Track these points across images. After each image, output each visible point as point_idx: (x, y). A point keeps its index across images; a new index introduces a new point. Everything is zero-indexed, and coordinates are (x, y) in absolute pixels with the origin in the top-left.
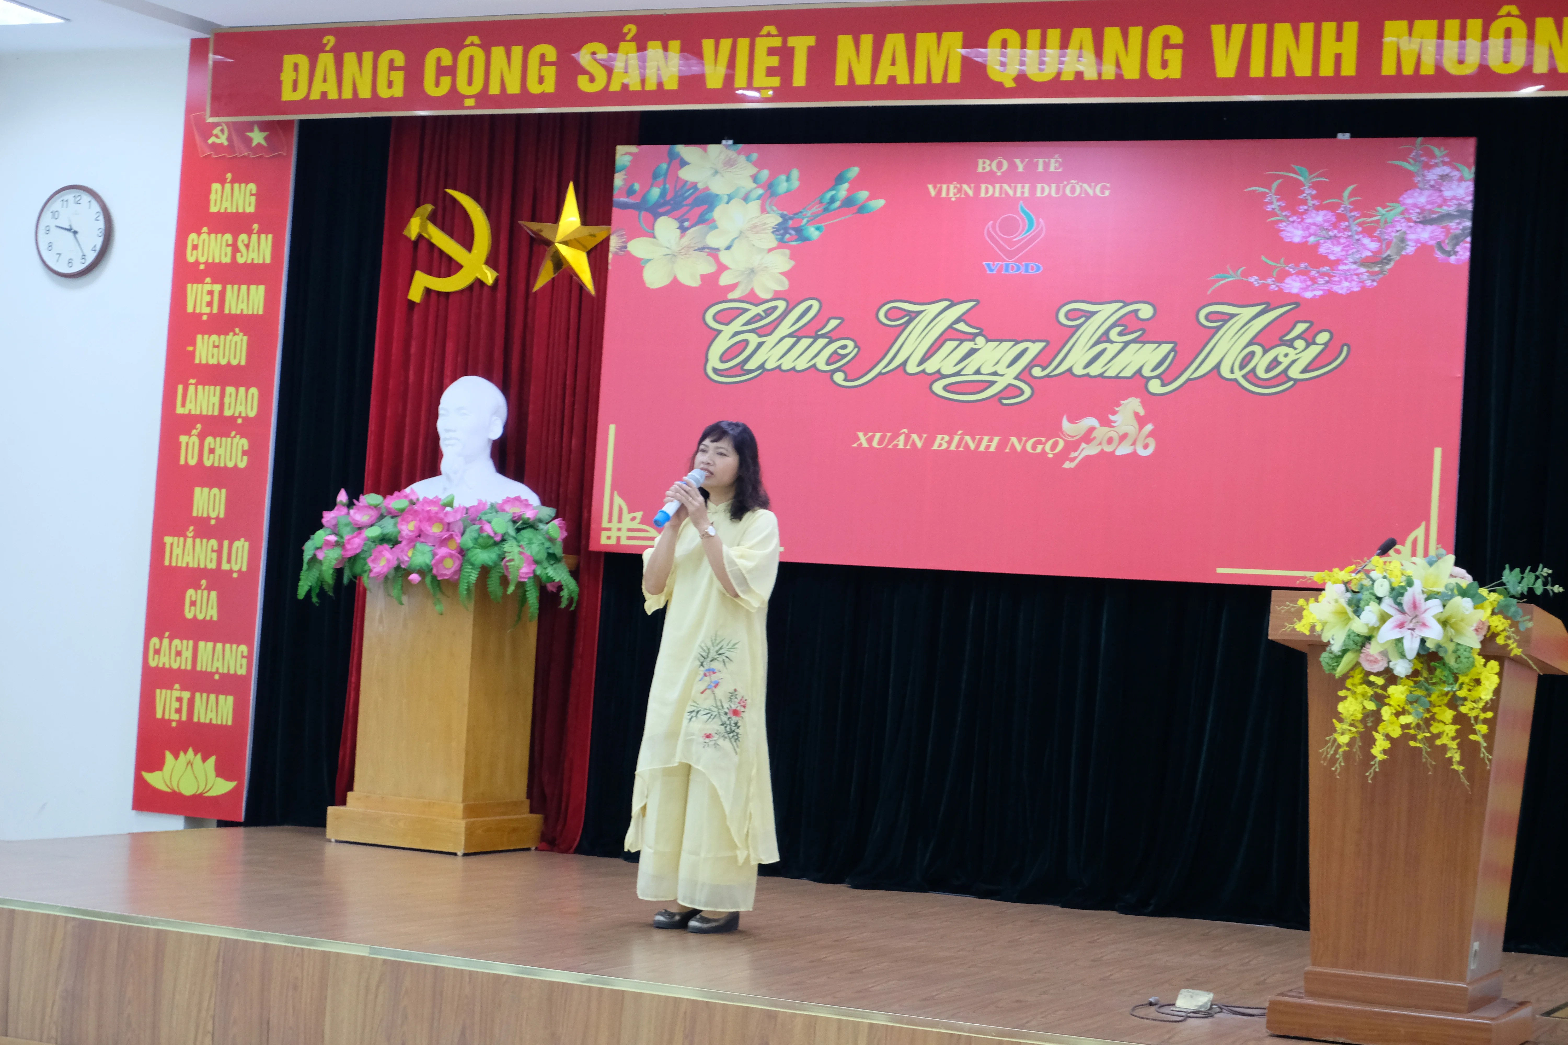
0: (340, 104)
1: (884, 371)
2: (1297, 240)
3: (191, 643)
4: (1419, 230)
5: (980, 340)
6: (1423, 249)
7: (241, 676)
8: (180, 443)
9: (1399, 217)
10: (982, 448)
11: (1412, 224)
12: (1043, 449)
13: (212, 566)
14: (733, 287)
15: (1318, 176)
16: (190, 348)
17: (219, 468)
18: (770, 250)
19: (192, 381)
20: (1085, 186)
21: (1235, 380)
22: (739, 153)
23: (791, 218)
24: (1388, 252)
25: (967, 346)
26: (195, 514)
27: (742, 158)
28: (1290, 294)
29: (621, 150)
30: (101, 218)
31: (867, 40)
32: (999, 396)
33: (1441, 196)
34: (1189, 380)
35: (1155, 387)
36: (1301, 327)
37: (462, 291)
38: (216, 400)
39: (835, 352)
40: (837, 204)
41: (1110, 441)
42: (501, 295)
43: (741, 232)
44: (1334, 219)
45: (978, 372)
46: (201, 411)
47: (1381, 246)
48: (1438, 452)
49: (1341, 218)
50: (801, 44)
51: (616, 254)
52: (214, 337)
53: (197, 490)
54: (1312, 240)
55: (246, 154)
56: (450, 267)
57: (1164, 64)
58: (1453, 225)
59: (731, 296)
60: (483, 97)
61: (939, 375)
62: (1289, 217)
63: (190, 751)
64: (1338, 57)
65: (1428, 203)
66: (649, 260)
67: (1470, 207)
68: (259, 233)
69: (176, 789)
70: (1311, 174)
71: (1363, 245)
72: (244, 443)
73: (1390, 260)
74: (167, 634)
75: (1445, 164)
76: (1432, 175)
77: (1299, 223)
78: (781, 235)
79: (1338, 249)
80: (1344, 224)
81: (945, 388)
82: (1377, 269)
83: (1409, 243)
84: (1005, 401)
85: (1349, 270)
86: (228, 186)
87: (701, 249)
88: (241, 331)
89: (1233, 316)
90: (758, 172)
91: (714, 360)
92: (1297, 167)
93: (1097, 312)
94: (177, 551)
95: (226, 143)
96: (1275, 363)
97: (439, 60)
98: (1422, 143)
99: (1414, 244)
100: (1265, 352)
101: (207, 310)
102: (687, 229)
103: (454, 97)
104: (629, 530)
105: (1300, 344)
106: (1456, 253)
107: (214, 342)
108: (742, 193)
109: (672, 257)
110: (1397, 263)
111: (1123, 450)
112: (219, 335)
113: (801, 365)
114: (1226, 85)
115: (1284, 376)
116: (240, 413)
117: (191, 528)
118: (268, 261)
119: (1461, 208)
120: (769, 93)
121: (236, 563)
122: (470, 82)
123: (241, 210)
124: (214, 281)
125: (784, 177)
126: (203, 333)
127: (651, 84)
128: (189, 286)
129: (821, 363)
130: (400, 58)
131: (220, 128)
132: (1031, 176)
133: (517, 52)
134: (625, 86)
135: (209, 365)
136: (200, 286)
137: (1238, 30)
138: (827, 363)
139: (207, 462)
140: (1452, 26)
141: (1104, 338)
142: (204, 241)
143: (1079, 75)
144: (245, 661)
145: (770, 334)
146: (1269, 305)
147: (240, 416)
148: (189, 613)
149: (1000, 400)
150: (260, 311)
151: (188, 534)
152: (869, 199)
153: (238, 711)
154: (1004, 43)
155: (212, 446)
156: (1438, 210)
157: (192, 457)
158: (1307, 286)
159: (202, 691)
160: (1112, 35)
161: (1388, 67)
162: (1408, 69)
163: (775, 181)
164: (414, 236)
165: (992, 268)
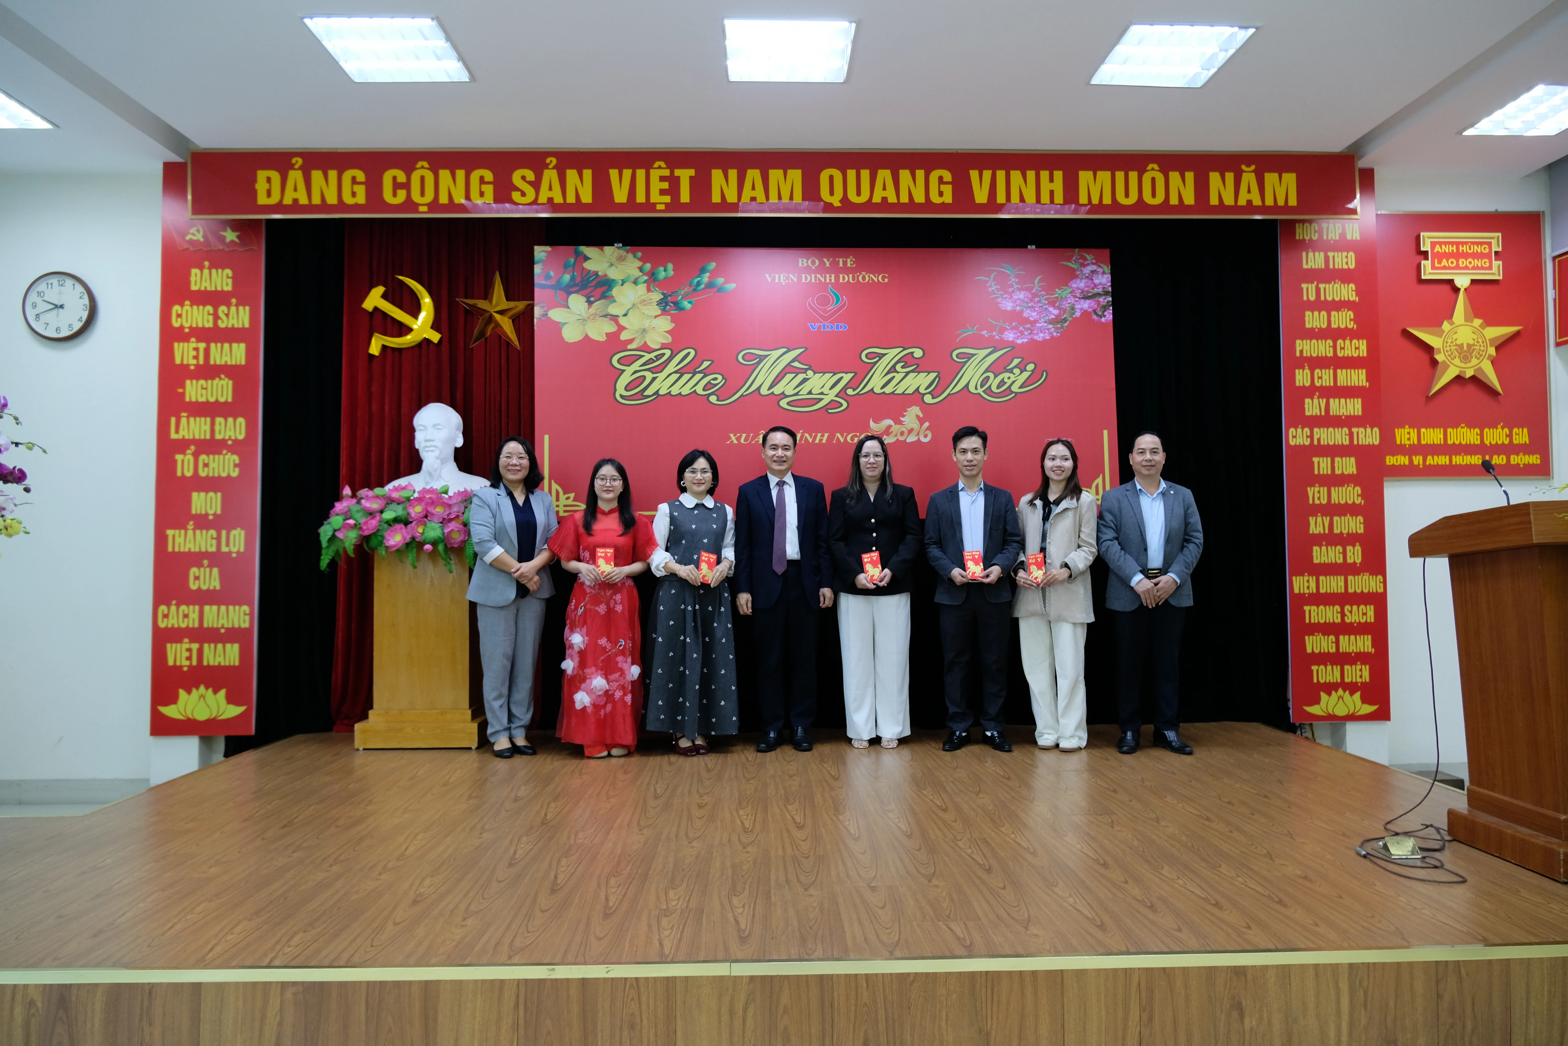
0: (310, 208)
1: (744, 394)
2: (1009, 308)
3: (197, 608)
4: (1082, 303)
5: (810, 373)
6: (1085, 313)
7: (245, 629)
8: (176, 461)
9: (1069, 295)
10: (817, 441)
11: (1077, 299)
13: (213, 549)
14: (631, 341)
15: (1019, 270)
16: (180, 390)
17: (213, 477)
18: (656, 317)
19: (184, 414)
20: (872, 276)
21: (979, 394)
22: (627, 252)
23: (669, 296)
24: (1065, 316)
25: (801, 377)
26: (193, 512)
27: (630, 256)
28: (1008, 341)
29: (537, 249)
30: (86, 296)
31: (733, 174)
32: (826, 408)
33: (1093, 283)
34: (949, 394)
35: (928, 399)
36: (1016, 361)
37: (412, 348)
38: (208, 428)
39: (709, 382)
40: (702, 286)
41: (902, 433)
42: (445, 349)
43: (634, 305)
44: (1030, 296)
45: (810, 393)
46: (194, 436)
47: (1060, 312)
48: (1105, 432)
49: (1035, 295)
50: (685, 175)
51: (539, 319)
52: (202, 382)
53: (195, 495)
54: (1018, 308)
55: (221, 248)
56: (403, 330)
57: (941, 194)
58: (1101, 299)
59: (629, 347)
60: (434, 205)
61: (783, 395)
62: (1003, 295)
63: (202, 688)
64: (1052, 193)
65: (1085, 286)
66: (566, 323)
67: (1110, 289)
68: (237, 305)
69: (191, 717)
70: (1013, 269)
71: (1050, 312)
72: (236, 458)
73: (1067, 320)
75: (1093, 264)
76: (1087, 270)
77: (1009, 298)
78: (663, 306)
79: (1034, 314)
80: (1037, 299)
81: (788, 404)
82: (1059, 326)
83: (1077, 310)
84: (830, 411)
85: (1043, 326)
86: (206, 271)
87: (605, 316)
88: (226, 376)
89: (974, 355)
90: (643, 265)
91: (620, 389)
92: (1005, 265)
93: (886, 354)
94: (179, 540)
95: (202, 240)
96: (1002, 383)
97: (395, 178)
98: (1078, 252)
99: (1080, 311)
100: (995, 377)
101: (195, 362)
102: (592, 303)
103: (410, 205)
104: (565, 506)
105: (1017, 371)
106: (1105, 316)
107: (202, 385)
108: (633, 279)
109: (584, 321)
110: (1070, 322)
111: (911, 439)
112: (206, 379)
113: (686, 391)
114: (982, 208)
115: (1009, 390)
116: (230, 437)
117: (191, 523)
118: (247, 325)
119: (1105, 290)
120: (662, 207)
121: (234, 546)
122: (423, 194)
123: (219, 289)
124: (199, 340)
125: (662, 269)
126: (191, 379)
127: (571, 199)
128: (176, 344)
129: (699, 390)
130: (361, 176)
131: (195, 228)
132: (835, 269)
133: (460, 174)
134: (550, 200)
135: (197, 402)
136: (186, 344)
137: (987, 174)
138: (704, 390)
139: (203, 473)
140: (1120, 175)
141: (893, 370)
142: (187, 311)
143: (884, 199)
144: (247, 618)
145: (661, 371)
146: (995, 348)
147: (230, 439)
148: (193, 586)
149: (827, 410)
150: (243, 363)
151: (189, 527)
152: (725, 283)
153: (244, 654)
154: (831, 178)
155: (206, 462)
156: (1092, 291)
157: (188, 470)
158: (1018, 337)
159: (209, 642)
160: (905, 175)
161: (1083, 199)
162: (1095, 201)
163: (656, 271)
164: (370, 309)
165: (814, 327)
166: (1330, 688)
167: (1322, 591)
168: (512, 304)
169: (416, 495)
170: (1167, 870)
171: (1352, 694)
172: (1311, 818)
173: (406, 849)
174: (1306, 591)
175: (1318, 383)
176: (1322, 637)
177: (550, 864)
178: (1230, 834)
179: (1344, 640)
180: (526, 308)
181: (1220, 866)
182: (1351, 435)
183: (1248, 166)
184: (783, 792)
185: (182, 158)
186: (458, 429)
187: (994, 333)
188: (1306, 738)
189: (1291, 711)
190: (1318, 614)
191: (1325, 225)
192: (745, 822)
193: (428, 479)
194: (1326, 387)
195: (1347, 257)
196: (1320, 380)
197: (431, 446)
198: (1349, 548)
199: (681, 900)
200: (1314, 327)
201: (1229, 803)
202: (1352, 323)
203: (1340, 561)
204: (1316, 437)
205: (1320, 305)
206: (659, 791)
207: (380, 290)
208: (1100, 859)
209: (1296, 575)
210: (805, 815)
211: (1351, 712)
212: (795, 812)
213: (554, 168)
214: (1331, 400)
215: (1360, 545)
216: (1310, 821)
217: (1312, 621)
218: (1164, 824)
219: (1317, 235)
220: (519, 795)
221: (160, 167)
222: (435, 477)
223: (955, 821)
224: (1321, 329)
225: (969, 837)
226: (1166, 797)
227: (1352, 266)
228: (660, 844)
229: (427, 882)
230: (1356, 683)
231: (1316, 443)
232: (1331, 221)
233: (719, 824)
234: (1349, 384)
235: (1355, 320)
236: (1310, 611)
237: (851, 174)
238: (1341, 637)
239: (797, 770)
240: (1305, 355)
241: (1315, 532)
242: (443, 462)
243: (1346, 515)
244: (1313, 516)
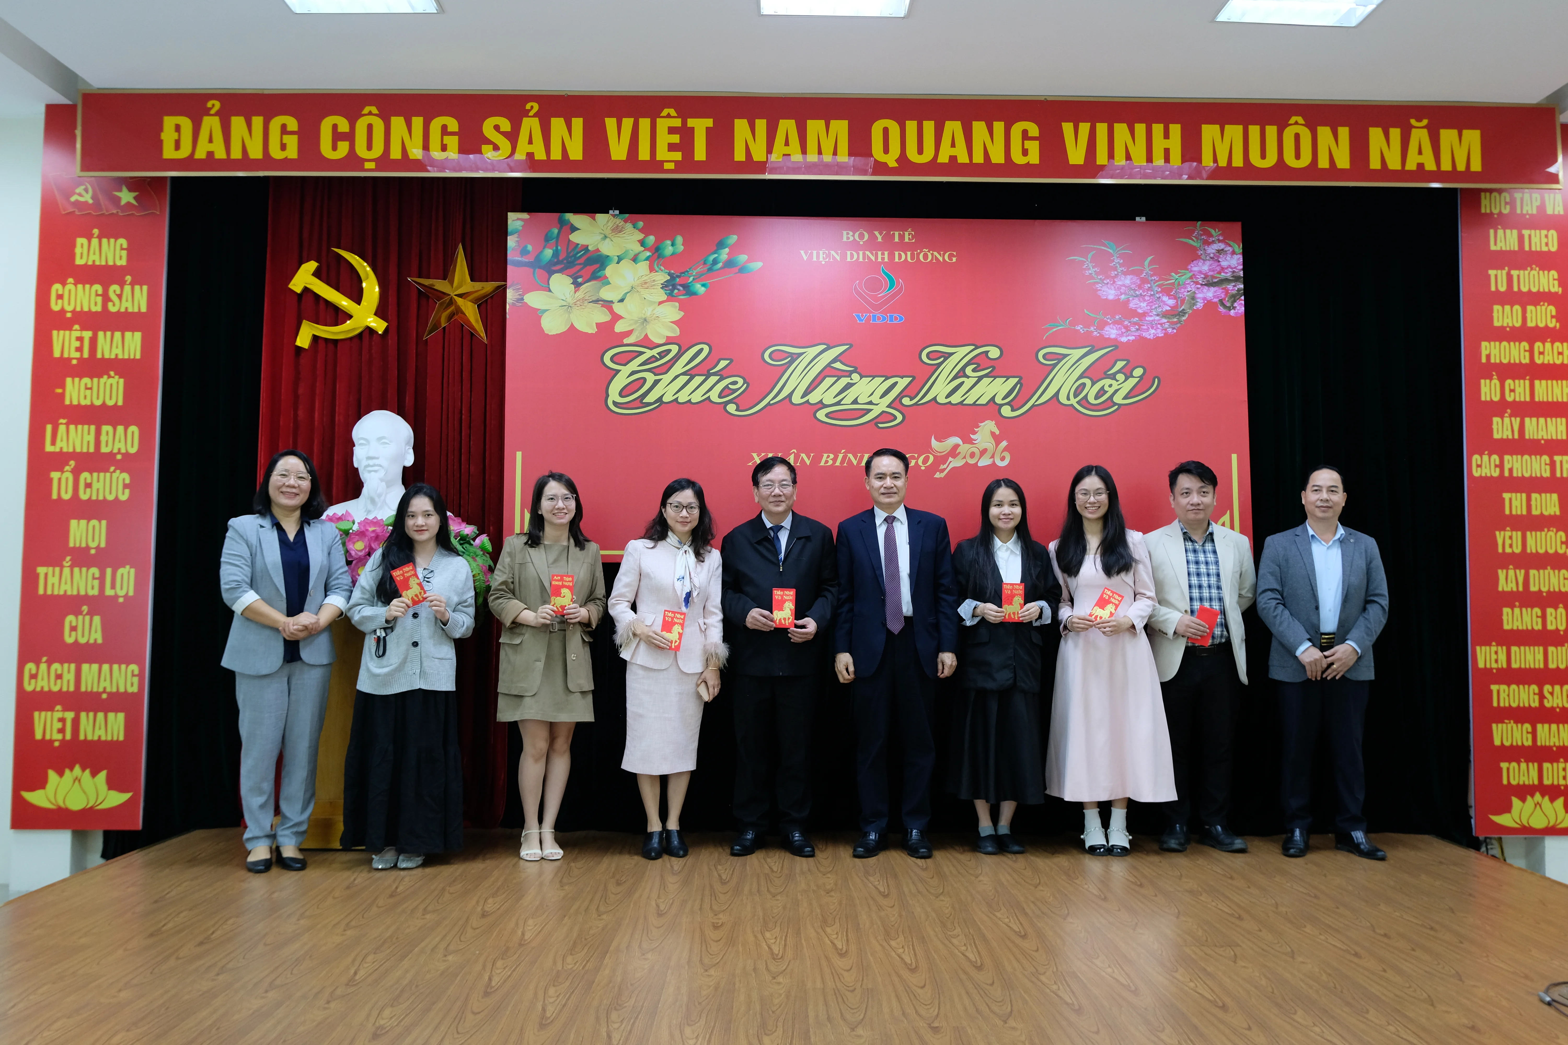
0: (228, 163)
1: (771, 402)
2: (1111, 297)
4: (1205, 290)
5: (855, 377)
6: (1209, 304)
7: (133, 694)
8: (51, 480)
9: (1189, 281)
11: (1199, 286)
12: (917, 463)
13: (95, 592)
14: (628, 333)
15: (1123, 249)
16: (59, 391)
17: (97, 501)
18: (660, 303)
19: (62, 421)
20: (936, 253)
21: (1072, 405)
22: (626, 221)
23: (678, 276)
24: (1183, 307)
25: (844, 381)
26: (71, 545)
27: (629, 226)
28: (1109, 338)
29: (511, 216)
31: (761, 125)
32: (875, 421)
33: (1220, 265)
34: (1033, 406)
35: (1006, 411)
36: (1120, 365)
37: (351, 339)
38: (91, 438)
39: (727, 387)
40: (720, 265)
41: (972, 455)
42: (392, 341)
43: (632, 288)
44: (1138, 282)
45: (855, 402)
46: (74, 449)
47: (1177, 302)
48: (1234, 457)
49: (1144, 281)
50: (700, 126)
51: (513, 305)
52: (86, 380)
53: (73, 523)
54: (1123, 297)
55: (115, 212)
56: (338, 316)
57: (1025, 152)
58: (1230, 287)
59: (626, 341)
60: (384, 161)
61: (821, 405)
62: (1104, 279)
63: (77, 769)
64: (1167, 151)
65: (1210, 270)
66: (545, 311)
67: (1241, 274)
68: (132, 284)
69: (62, 805)
70: (1117, 247)
71: (1164, 302)
72: (126, 477)
73: (1185, 313)
74: (44, 659)
75: (1219, 241)
76: (1212, 249)
77: (1112, 284)
78: (670, 290)
79: (1144, 305)
80: (1147, 286)
81: (827, 415)
82: (1175, 320)
83: (1198, 300)
84: (880, 425)
85: (1154, 320)
86: (95, 241)
87: (596, 301)
88: (116, 374)
89: (1066, 356)
90: (645, 237)
91: (614, 395)
92: (1106, 242)
93: (953, 354)
94: (53, 580)
95: (91, 201)
96: (1102, 392)
97: (335, 127)
98: (1201, 226)
99: (1202, 301)
100: (1093, 384)
101: (78, 355)
102: (580, 285)
103: (353, 160)
105: (1121, 377)
106: (1234, 308)
107: (86, 384)
108: (632, 255)
109: (569, 307)
110: (1190, 315)
111: (984, 462)
112: (91, 378)
113: (697, 398)
114: (1077, 170)
115: (1110, 402)
116: (119, 449)
117: (68, 558)
118: (144, 309)
119: (1235, 274)
120: (671, 166)
121: (122, 589)
122: (369, 147)
123: (111, 263)
124: (83, 329)
125: (669, 242)
126: (73, 377)
127: (556, 155)
128: (55, 333)
129: (714, 396)
130: (292, 124)
131: (83, 187)
132: (889, 245)
133: (418, 122)
134: (530, 155)
135: (79, 406)
136: (67, 332)
137: (1085, 128)
138: (720, 396)
139: (84, 496)
140: (1254, 131)
141: (961, 374)
142: (70, 291)
143: (953, 158)
144: (136, 680)
145: (666, 373)
146: (1093, 347)
147: (119, 452)
148: (69, 639)
149: (876, 425)
150: (138, 356)
151: (65, 564)
152: (748, 261)
153: (130, 726)
154: (886, 131)
155: (89, 481)
156: (1218, 276)
157: (66, 492)
158: (1123, 333)
159: (88, 711)
160: (979, 128)
161: (1207, 161)
162: (1223, 163)
163: (662, 246)
164: (298, 289)
165: (861, 318)
166: (1524, 792)
167: (1515, 665)
168: (478, 285)
169: (356, 527)
170: (1300, 1016)
171: (1552, 800)
172: (1487, 956)
173: (355, 973)
174: (1494, 665)
175: (1509, 398)
176: (1515, 726)
177: (536, 994)
178: (1383, 973)
179: (1543, 730)
180: (494, 291)
181: (1367, 1012)
182: (1553, 464)
183: (1419, 120)
184: (819, 911)
185: (70, 100)
186: (407, 443)
187: (1092, 329)
188: (1493, 856)
189: (1473, 821)
190: (1509, 696)
191: (1518, 196)
192: (773, 947)
193: (370, 507)
194: (1520, 402)
195: (1546, 236)
196: (1512, 394)
197: (374, 465)
198: (1550, 611)
199: (700, 1039)
200: (1505, 325)
201: (1385, 935)
202: (1554, 320)
203: (1539, 627)
204: (1507, 467)
205: (1512, 297)
206: (662, 907)
207: (312, 265)
208: (1217, 1000)
209: (1481, 645)
210: (847, 940)
211: (1551, 824)
212: (835, 936)
213: (535, 116)
214: (1527, 420)
215: (1565, 608)
216: (1485, 959)
217: (1502, 705)
218: (1301, 959)
219: (1508, 207)
220: (486, 909)
221: (42, 110)
222: (379, 505)
223: (1037, 950)
224: (1513, 328)
225: (1055, 970)
226: (1305, 926)
227: (1554, 248)
228: (670, 971)
229: (387, 1012)
230: (1559, 786)
231: (1507, 474)
232: (1527, 190)
233: (741, 949)
234: (1550, 400)
235: (1557, 317)
236: (1498, 692)
237: (911, 126)
238: (1539, 726)
239: (836, 884)
240: (1493, 361)
241: (1506, 589)
242: (389, 484)
243: (1546, 568)
244: (1502, 568)
